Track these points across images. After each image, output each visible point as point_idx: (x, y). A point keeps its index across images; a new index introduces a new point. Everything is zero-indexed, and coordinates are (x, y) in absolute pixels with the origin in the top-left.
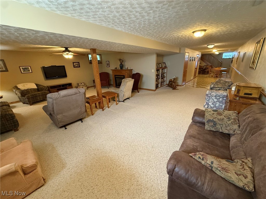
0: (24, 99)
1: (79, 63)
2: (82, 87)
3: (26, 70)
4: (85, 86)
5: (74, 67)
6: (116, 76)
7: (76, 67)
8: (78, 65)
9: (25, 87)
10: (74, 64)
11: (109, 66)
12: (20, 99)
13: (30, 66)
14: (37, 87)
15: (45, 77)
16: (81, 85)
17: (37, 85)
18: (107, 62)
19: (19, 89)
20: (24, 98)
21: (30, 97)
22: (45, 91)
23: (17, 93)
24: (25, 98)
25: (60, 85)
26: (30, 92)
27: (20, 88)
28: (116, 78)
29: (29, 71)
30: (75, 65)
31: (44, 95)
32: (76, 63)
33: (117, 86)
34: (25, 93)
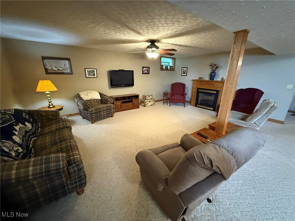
0: (86, 114)
1: (149, 68)
2: (149, 100)
3: (91, 74)
4: (153, 100)
5: (143, 73)
6: (200, 90)
7: (145, 74)
8: (147, 70)
9: (88, 97)
10: (144, 69)
11: (185, 75)
12: (81, 112)
13: (96, 69)
14: (101, 97)
15: (110, 85)
16: (149, 98)
17: (101, 95)
18: (183, 69)
19: (81, 99)
20: (86, 112)
21: (94, 112)
22: (110, 104)
23: (79, 104)
24: (88, 113)
25: (126, 97)
26: (92, 103)
27: (82, 97)
28: (198, 92)
29: (94, 75)
30: (144, 71)
31: (109, 110)
32: (146, 68)
33: (198, 105)
34: (89, 106)
